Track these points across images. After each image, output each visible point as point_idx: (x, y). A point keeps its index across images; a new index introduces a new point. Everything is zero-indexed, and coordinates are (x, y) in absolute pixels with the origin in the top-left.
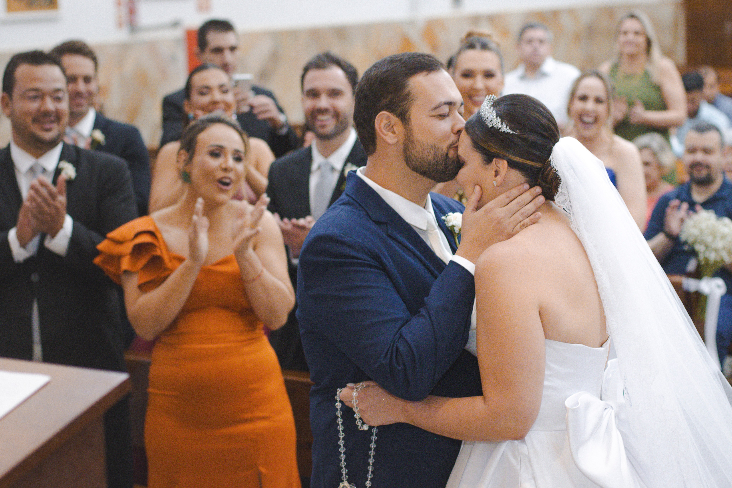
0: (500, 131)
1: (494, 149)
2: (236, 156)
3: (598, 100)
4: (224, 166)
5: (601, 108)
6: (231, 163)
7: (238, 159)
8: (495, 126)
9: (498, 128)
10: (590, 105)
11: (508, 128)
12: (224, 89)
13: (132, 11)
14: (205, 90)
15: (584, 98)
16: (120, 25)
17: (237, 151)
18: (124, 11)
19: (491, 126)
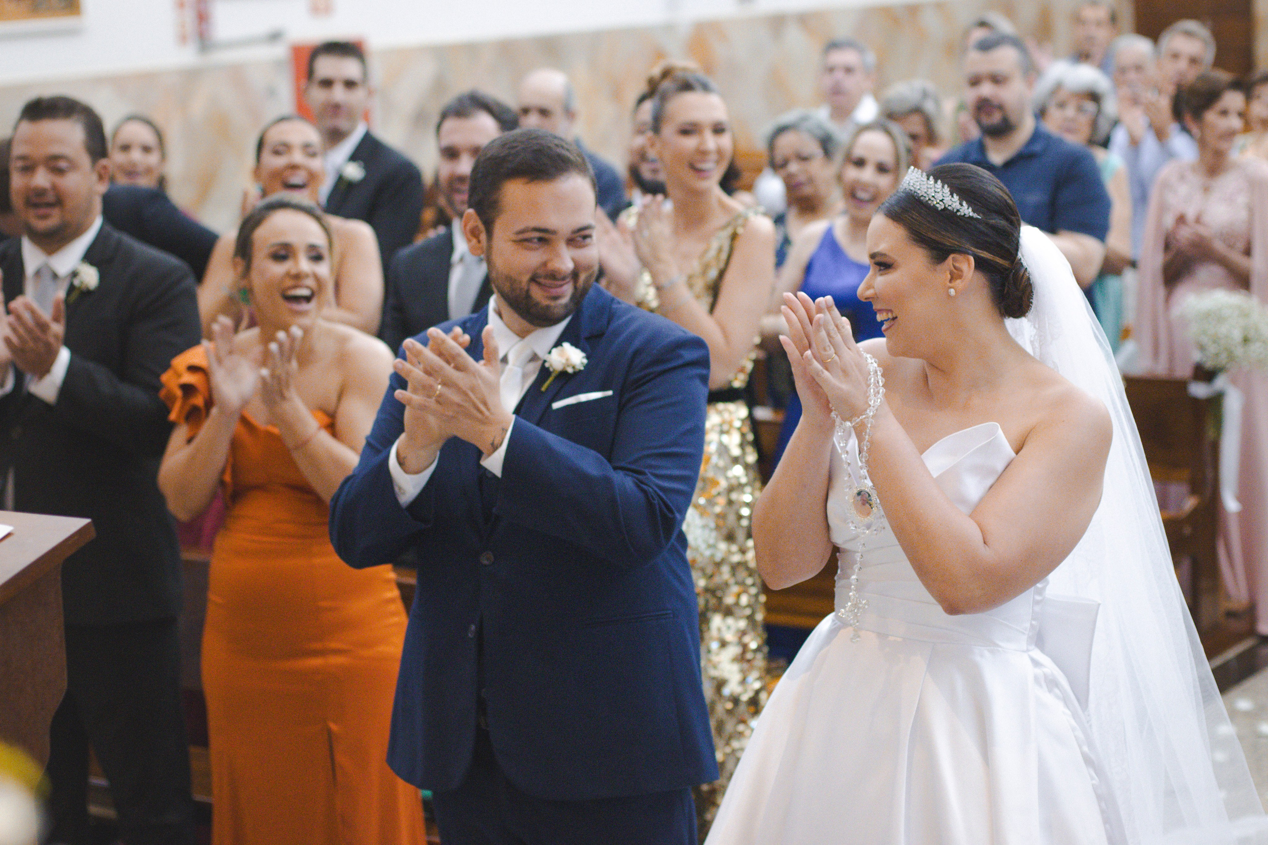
0: (958, 214)
1: (949, 240)
2: (314, 254)
3: (882, 168)
4: (294, 271)
5: (884, 181)
6: (304, 265)
7: (317, 258)
8: (950, 208)
9: (955, 210)
10: (868, 175)
11: (970, 210)
12: (311, 150)
13: (203, 18)
14: (281, 148)
15: (860, 163)
16: (183, 39)
17: (312, 247)
18: (189, 16)
19: (943, 207)
